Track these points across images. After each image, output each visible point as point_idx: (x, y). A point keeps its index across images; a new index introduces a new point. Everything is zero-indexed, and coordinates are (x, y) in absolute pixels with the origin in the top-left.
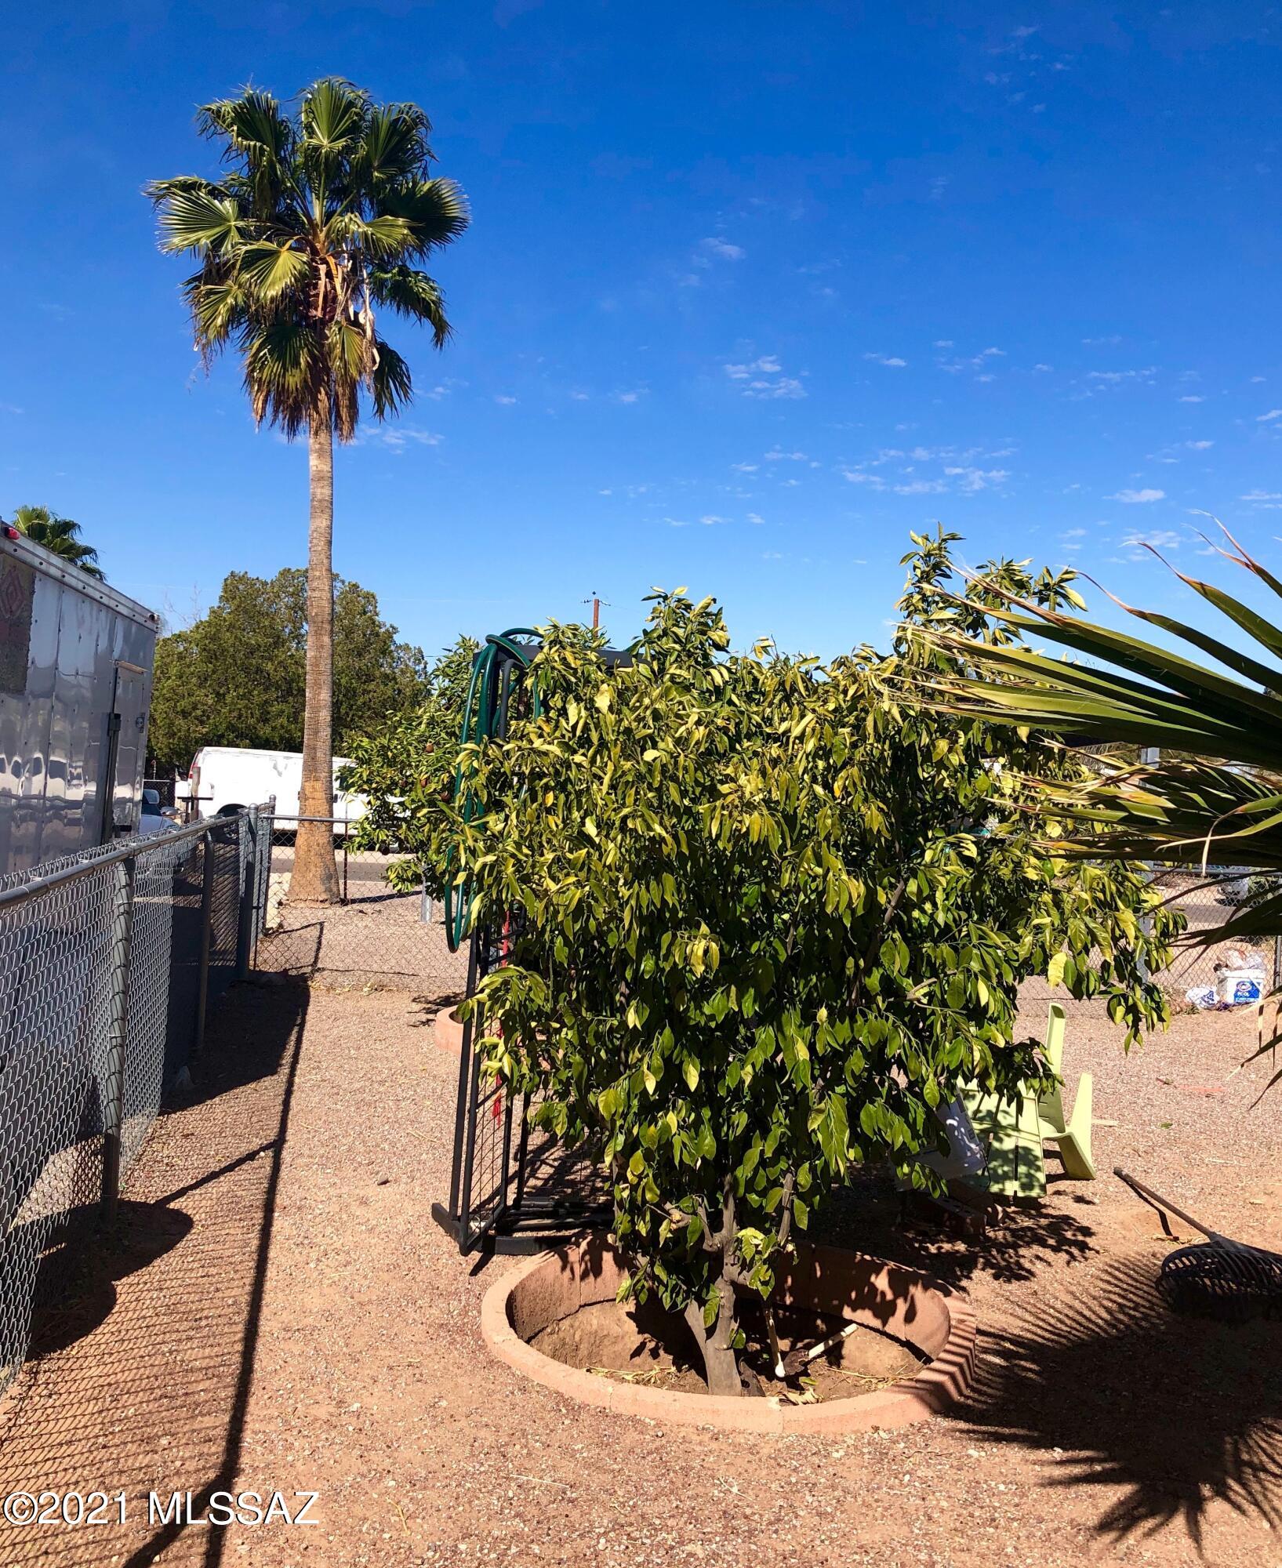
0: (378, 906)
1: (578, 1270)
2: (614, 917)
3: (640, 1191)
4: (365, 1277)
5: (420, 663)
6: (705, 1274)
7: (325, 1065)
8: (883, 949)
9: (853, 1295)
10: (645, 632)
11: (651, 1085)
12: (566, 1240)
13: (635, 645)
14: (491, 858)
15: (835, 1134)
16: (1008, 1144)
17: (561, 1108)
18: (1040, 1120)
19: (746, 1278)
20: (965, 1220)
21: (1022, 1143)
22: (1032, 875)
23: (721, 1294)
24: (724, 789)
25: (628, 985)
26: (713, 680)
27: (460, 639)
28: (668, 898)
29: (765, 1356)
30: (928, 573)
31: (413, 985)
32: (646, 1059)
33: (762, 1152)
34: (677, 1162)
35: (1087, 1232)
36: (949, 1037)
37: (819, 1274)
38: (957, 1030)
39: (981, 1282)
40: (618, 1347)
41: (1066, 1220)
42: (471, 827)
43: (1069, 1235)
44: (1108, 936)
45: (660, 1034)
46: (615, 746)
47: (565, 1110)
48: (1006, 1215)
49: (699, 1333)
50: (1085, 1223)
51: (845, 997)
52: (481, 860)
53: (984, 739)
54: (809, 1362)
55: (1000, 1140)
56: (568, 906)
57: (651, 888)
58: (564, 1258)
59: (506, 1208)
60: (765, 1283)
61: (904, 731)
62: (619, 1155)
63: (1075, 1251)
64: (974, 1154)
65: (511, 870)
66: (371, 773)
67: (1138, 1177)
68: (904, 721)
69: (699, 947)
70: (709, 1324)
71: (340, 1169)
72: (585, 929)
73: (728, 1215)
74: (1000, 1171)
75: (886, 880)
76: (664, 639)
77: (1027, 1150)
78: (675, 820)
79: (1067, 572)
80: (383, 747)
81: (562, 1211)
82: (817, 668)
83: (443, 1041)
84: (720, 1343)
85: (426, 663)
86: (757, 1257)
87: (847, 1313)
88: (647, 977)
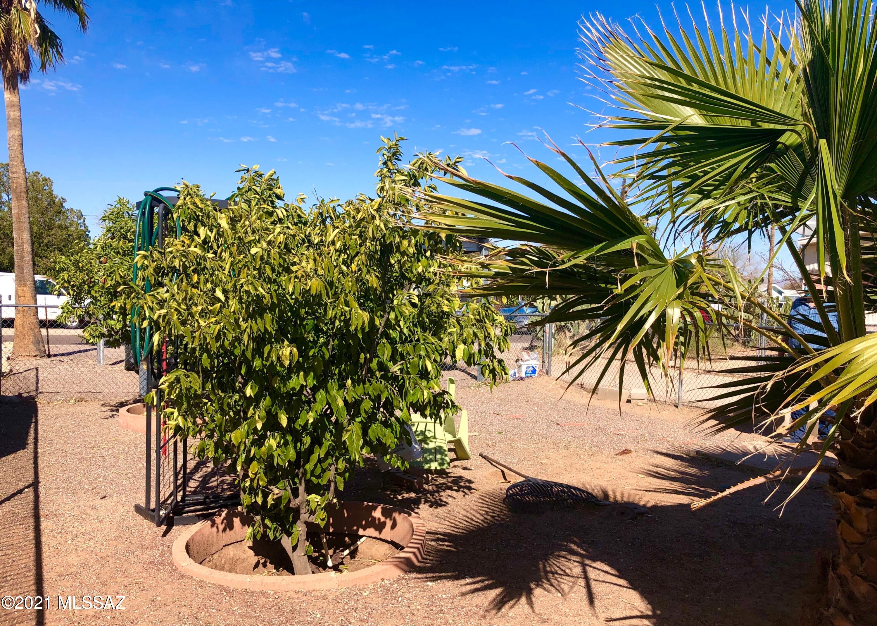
0: (70, 357)
1: (221, 527)
2: (238, 339)
3: (256, 481)
4: (102, 544)
5: (80, 219)
6: (291, 519)
7: (55, 442)
8: (378, 348)
9: (364, 523)
10: (239, 188)
11: (259, 426)
12: (214, 514)
13: (233, 196)
14: (163, 311)
15: (355, 442)
16: (431, 445)
17: (210, 444)
18: (446, 433)
19: (313, 519)
20: (414, 482)
21: (438, 444)
22: (446, 309)
23: (300, 529)
24: (294, 268)
25: (242, 378)
26: (277, 215)
27: (117, 199)
28: (267, 327)
29: (321, 558)
30: (390, 157)
31: (100, 397)
32: (257, 413)
33: (319, 455)
34: (275, 464)
35: (470, 482)
36: (412, 388)
37: (346, 515)
38: (416, 384)
39: (424, 509)
40: (244, 564)
41: (460, 478)
42: (150, 295)
43: (462, 484)
44: (483, 335)
45: (264, 400)
46: (233, 246)
47: (213, 444)
48: (433, 479)
49: (289, 550)
50: (469, 478)
51: (359, 374)
52: (158, 313)
53: (424, 240)
54: (344, 558)
55: (428, 444)
56: (213, 333)
57: (258, 322)
58: (213, 524)
59: (177, 502)
60: (323, 520)
61: (387, 236)
62: (244, 465)
63: (466, 491)
64: (417, 450)
65: (175, 317)
66: (69, 276)
67: (490, 456)
68: (386, 230)
69: (286, 351)
70: (294, 544)
71: (76, 493)
72: (222, 346)
73: (302, 489)
74: (428, 458)
75: (379, 313)
76: (249, 193)
77: (441, 447)
78: (269, 286)
79: (458, 158)
80: (76, 261)
81: (207, 500)
82: (339, 205)
83: (125, 424)
84: (301, 553)
85: (85, 219)
86: (318, 507)
87: (361, 532)
88: (257, 369)
